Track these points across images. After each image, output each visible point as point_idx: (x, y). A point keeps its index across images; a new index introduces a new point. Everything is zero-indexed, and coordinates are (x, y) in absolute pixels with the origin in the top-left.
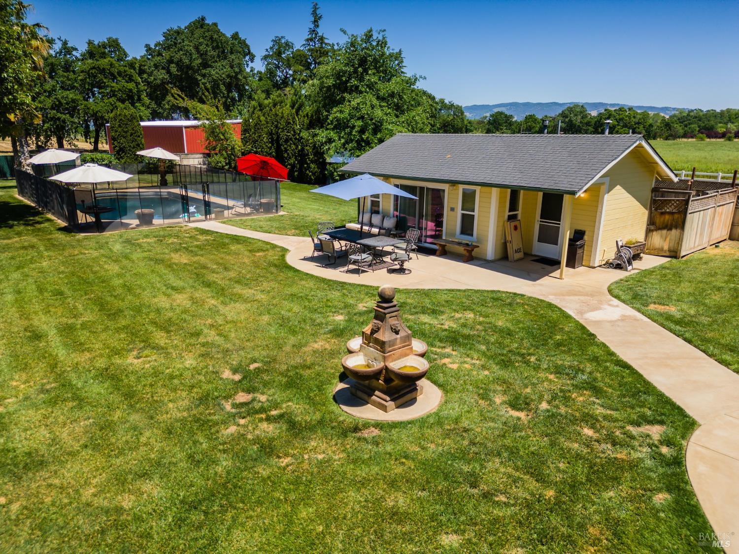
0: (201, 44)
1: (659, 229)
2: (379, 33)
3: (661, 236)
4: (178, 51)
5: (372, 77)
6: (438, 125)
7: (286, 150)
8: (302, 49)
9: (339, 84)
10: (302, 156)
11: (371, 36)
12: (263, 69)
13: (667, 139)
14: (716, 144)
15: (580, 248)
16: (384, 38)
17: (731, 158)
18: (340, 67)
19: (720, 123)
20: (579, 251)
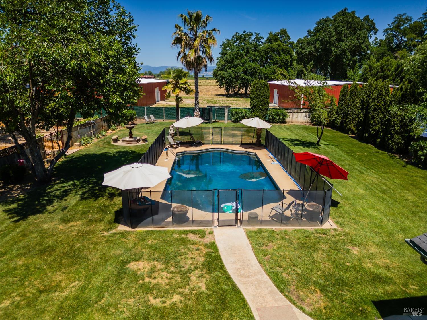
4: (323, 33)
8: (419, 21)
12: (383, 38)
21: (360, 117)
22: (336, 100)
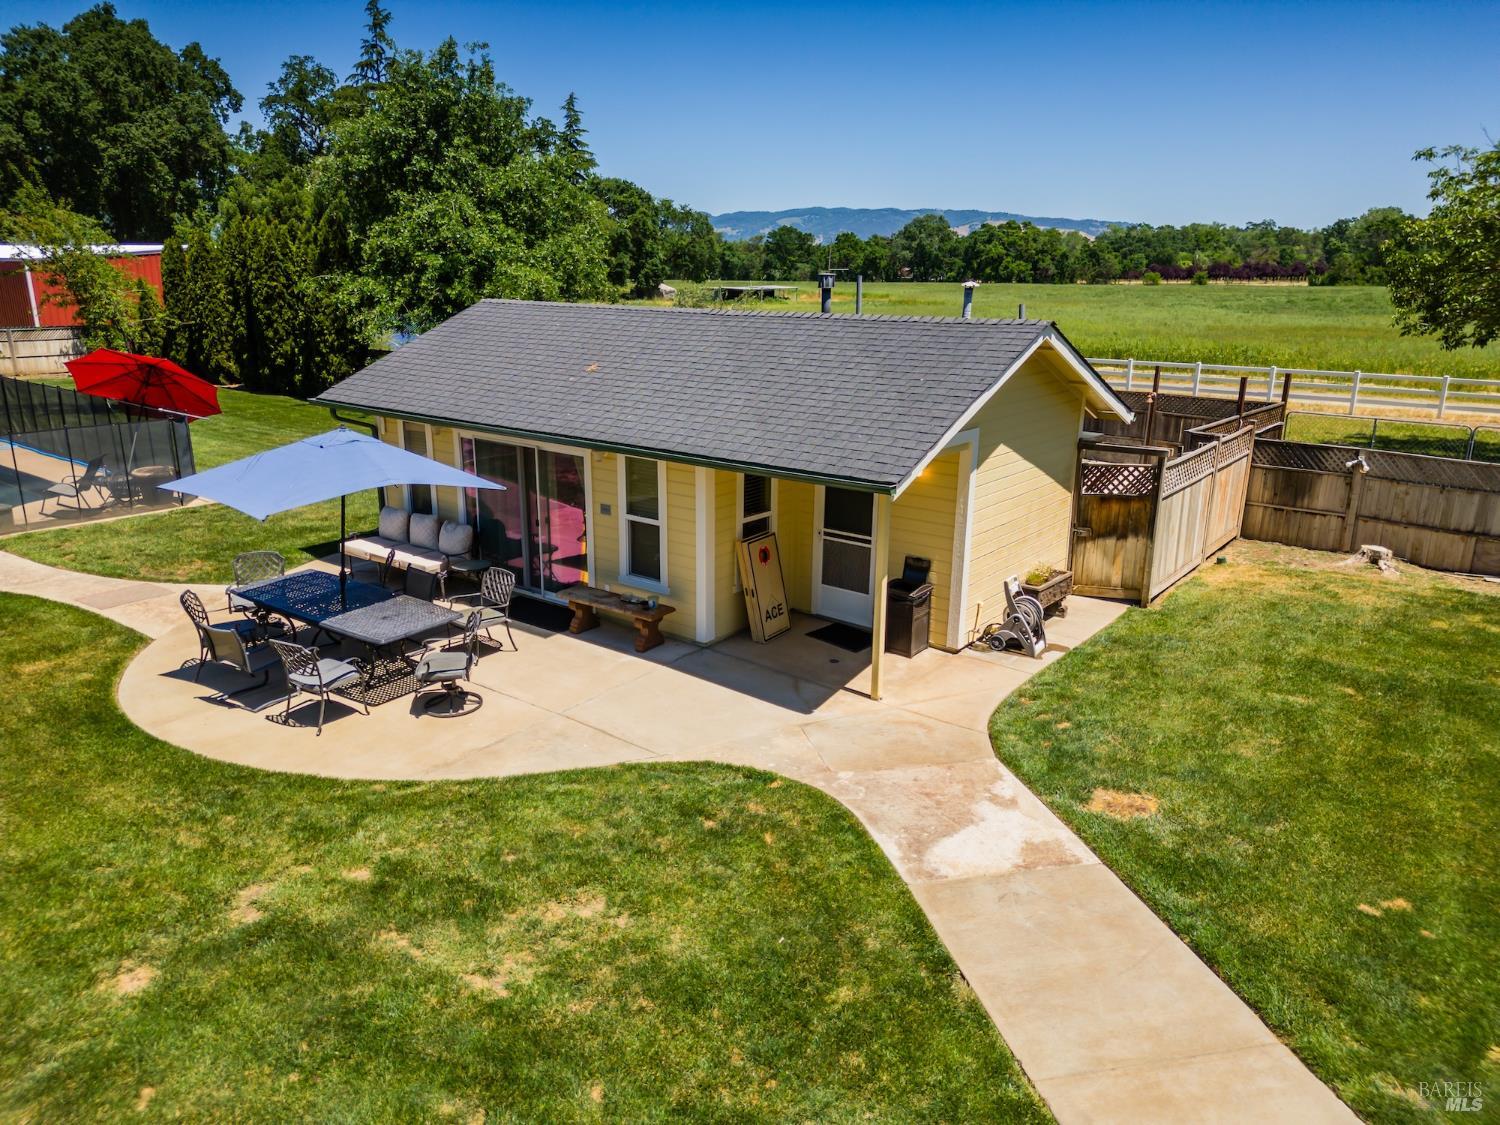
0: (100, 66)
1: (1098, 535)
2: (473, 51)
3: (1105, 553)
4: (42, 81)
5: (461, 152)
6: (661, 255)
7: (270, 322)
8: (350, 83)
9: (385, 166)
10: (307, 333)
11: (452, 56)
12: (267, 127)
13: (1093, 281)
14: (1179, 291)
15: (920, 605)
16: (486, 63)
17: (1209, 322)
18: (387, 127)
19: (1182, 250)
20: (918, 614)
21: (237, 327)
22: (155, 290)
